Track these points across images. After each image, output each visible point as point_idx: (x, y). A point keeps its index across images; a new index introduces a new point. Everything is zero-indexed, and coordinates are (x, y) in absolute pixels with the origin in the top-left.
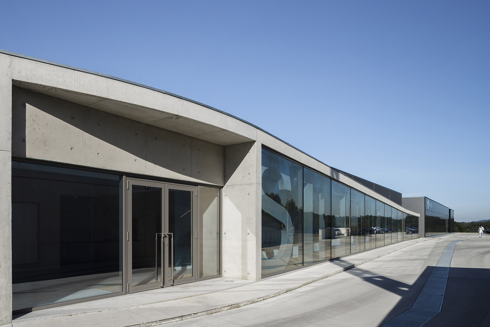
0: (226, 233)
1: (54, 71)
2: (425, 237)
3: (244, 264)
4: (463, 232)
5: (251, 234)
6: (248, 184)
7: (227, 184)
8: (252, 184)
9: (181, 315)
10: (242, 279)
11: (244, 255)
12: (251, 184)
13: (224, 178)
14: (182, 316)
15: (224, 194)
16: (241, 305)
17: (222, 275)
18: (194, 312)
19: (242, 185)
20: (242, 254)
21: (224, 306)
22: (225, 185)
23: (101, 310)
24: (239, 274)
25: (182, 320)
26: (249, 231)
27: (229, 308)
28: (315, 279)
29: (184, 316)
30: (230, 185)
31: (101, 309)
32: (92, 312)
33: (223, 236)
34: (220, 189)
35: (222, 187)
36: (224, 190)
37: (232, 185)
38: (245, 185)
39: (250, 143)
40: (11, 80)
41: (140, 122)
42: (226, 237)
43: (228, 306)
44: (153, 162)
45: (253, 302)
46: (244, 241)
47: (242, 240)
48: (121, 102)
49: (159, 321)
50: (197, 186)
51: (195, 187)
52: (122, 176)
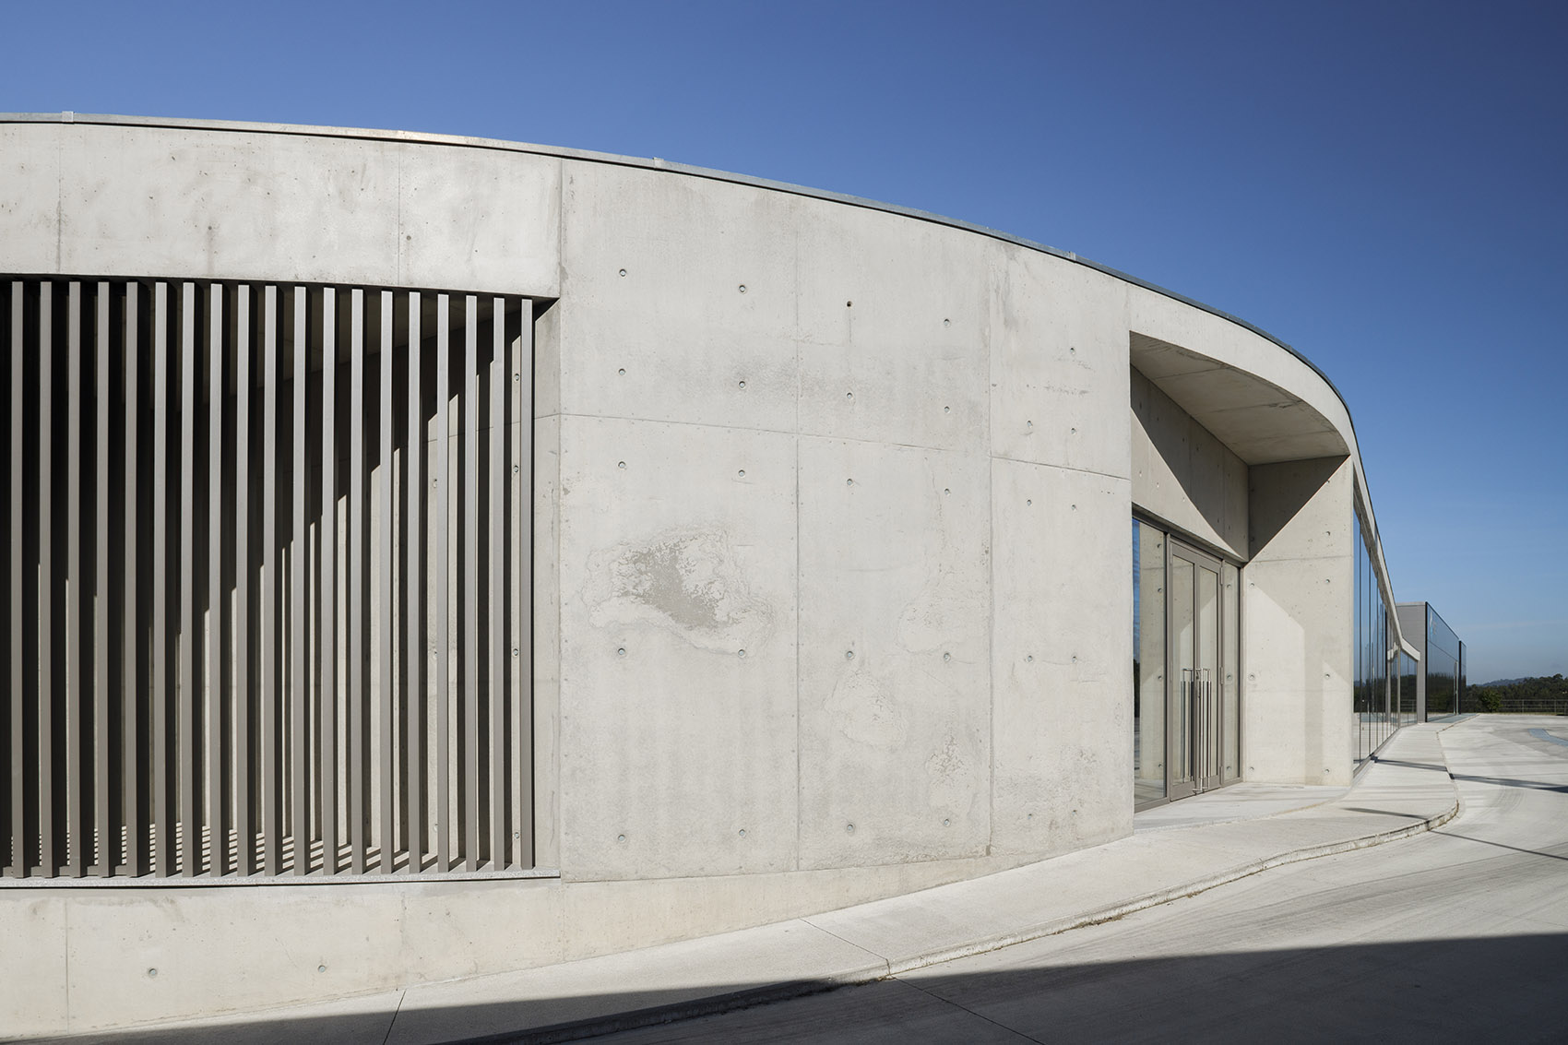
0: (1257, 674)
2: (1426, 721)
4: (1491, 711)
6: (1324, 558)
7: (1259, 554)
8: (1338, 557)
10: (1308, 784)
12: (1334, 557)
13: (1250, 543)
15: (1248, 580)
17: (1242, 777)
19: (1305, 559)
22: (1253, 560)
24: (1299, 772)
26: (1327, 669)
30: (1267, 559)
33: (1247, 682)
34: (1239, 569)
35: (1244, 564)
36: (1246, 570)
37: (1274, 558)
38: (1316, 558)
40: (1128, 332)
42: (1255, 686)
46: (1314, 692)
47: (1307, 691)
50: (1222, 560)
51: (1217, 561)
52: (1166, 534)
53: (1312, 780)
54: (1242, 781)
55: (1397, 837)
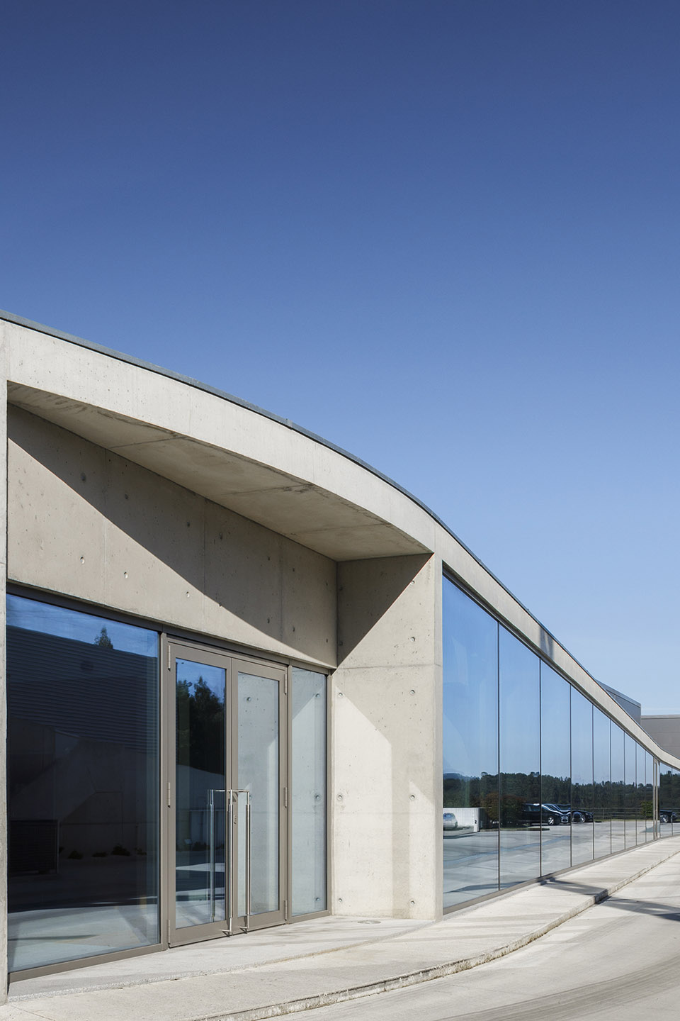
0: (345, 794)
1: (88, 364)
3: (401, 876)
5: (419, 796)
6: (409, 666)
7: (347, 661)
8: (423, 665)
9: (382, 980)
10: (394, 917)
11: (400, 854)
12: (419, 665)
13: (337, 648)
14: (385, 982)
15: (336, 689)
16: (473, 964)
17: (331, 910)
18: (400, 974)
19: (391, 667)
20: (394, 851)
21: (447, 963)
22: (341, 666)
23: (178, 976)
24: (386, 904)
25: (385, 990)
26: (413, 788)
27: (453, 968)
28: (562, 916)
29: (388, 981)
30: (355, 666)
31: (176, 973)
32: (161, 980)
33: (335, 803)
34: (326, 676)
35: (332, 671)
36: (334, 678)
37: (361, 665)
38: (402, 666)
39: (418, 558)
40: (6, 382)
41: (194, 493)
42: (343, 807)
43: (454, 963)
44: (216, 599)
45: (489, 960)
46: (400, 815)
47: (394, 813)
48: (212, 446)
49: (349, 990)
50: (287, 666)
51: (283, 668)
52: (160, 633)
53: (400, 914)
54: (329, 914)
55: (363, 994)
